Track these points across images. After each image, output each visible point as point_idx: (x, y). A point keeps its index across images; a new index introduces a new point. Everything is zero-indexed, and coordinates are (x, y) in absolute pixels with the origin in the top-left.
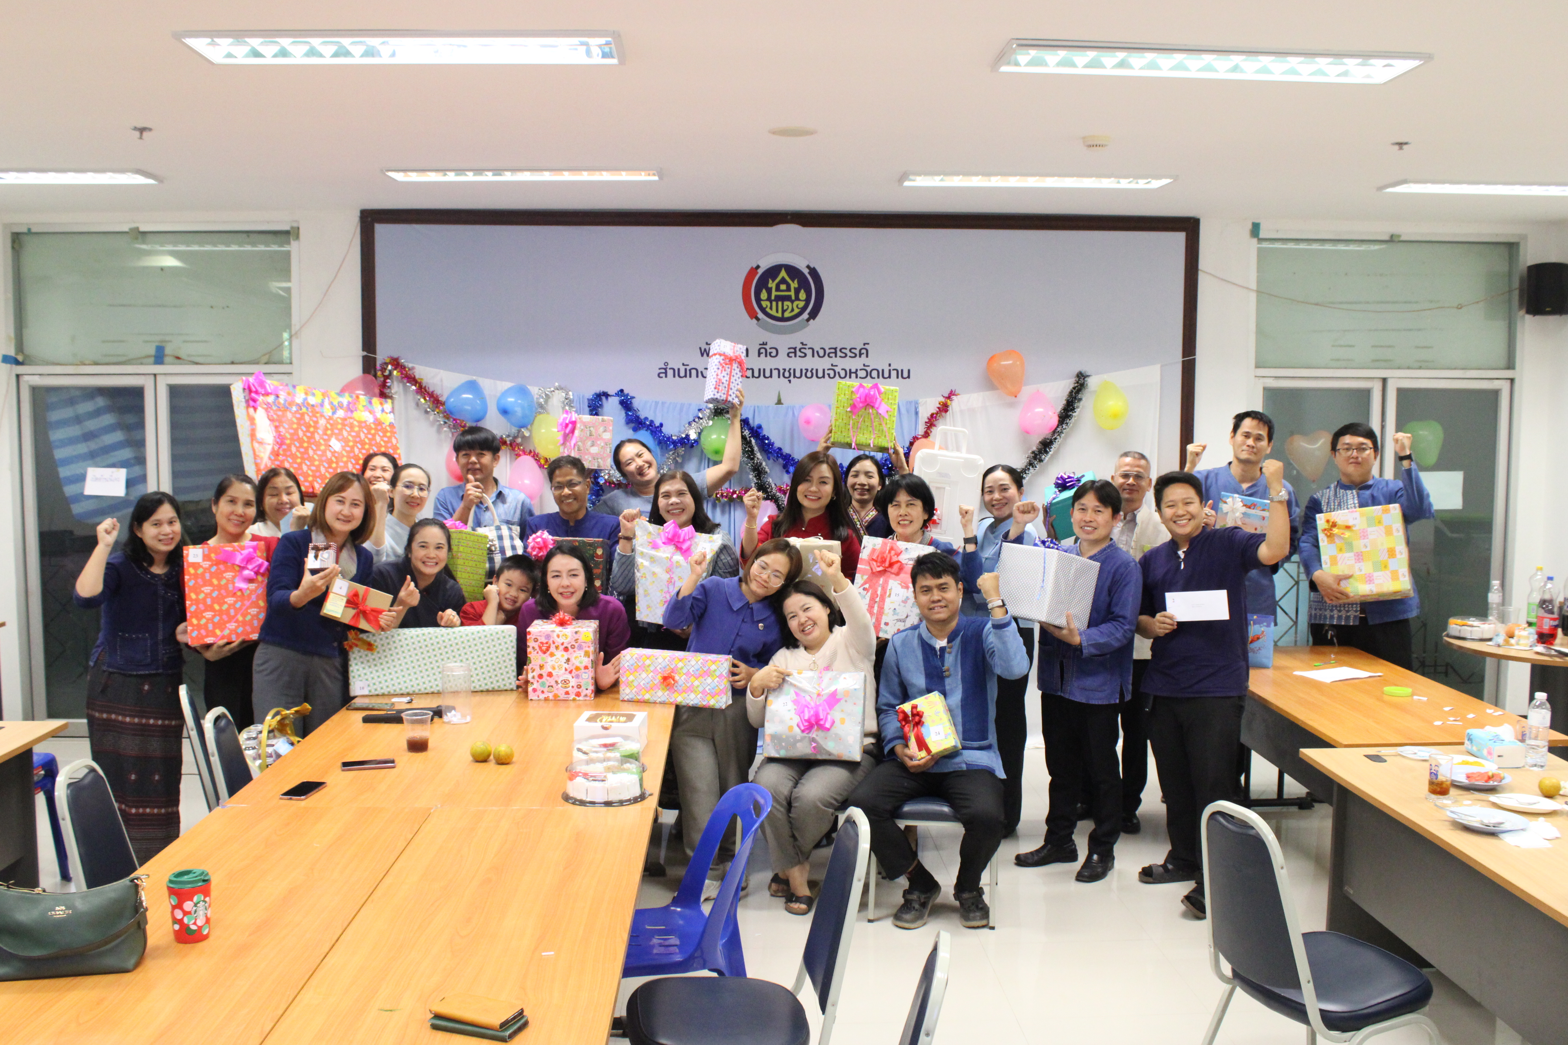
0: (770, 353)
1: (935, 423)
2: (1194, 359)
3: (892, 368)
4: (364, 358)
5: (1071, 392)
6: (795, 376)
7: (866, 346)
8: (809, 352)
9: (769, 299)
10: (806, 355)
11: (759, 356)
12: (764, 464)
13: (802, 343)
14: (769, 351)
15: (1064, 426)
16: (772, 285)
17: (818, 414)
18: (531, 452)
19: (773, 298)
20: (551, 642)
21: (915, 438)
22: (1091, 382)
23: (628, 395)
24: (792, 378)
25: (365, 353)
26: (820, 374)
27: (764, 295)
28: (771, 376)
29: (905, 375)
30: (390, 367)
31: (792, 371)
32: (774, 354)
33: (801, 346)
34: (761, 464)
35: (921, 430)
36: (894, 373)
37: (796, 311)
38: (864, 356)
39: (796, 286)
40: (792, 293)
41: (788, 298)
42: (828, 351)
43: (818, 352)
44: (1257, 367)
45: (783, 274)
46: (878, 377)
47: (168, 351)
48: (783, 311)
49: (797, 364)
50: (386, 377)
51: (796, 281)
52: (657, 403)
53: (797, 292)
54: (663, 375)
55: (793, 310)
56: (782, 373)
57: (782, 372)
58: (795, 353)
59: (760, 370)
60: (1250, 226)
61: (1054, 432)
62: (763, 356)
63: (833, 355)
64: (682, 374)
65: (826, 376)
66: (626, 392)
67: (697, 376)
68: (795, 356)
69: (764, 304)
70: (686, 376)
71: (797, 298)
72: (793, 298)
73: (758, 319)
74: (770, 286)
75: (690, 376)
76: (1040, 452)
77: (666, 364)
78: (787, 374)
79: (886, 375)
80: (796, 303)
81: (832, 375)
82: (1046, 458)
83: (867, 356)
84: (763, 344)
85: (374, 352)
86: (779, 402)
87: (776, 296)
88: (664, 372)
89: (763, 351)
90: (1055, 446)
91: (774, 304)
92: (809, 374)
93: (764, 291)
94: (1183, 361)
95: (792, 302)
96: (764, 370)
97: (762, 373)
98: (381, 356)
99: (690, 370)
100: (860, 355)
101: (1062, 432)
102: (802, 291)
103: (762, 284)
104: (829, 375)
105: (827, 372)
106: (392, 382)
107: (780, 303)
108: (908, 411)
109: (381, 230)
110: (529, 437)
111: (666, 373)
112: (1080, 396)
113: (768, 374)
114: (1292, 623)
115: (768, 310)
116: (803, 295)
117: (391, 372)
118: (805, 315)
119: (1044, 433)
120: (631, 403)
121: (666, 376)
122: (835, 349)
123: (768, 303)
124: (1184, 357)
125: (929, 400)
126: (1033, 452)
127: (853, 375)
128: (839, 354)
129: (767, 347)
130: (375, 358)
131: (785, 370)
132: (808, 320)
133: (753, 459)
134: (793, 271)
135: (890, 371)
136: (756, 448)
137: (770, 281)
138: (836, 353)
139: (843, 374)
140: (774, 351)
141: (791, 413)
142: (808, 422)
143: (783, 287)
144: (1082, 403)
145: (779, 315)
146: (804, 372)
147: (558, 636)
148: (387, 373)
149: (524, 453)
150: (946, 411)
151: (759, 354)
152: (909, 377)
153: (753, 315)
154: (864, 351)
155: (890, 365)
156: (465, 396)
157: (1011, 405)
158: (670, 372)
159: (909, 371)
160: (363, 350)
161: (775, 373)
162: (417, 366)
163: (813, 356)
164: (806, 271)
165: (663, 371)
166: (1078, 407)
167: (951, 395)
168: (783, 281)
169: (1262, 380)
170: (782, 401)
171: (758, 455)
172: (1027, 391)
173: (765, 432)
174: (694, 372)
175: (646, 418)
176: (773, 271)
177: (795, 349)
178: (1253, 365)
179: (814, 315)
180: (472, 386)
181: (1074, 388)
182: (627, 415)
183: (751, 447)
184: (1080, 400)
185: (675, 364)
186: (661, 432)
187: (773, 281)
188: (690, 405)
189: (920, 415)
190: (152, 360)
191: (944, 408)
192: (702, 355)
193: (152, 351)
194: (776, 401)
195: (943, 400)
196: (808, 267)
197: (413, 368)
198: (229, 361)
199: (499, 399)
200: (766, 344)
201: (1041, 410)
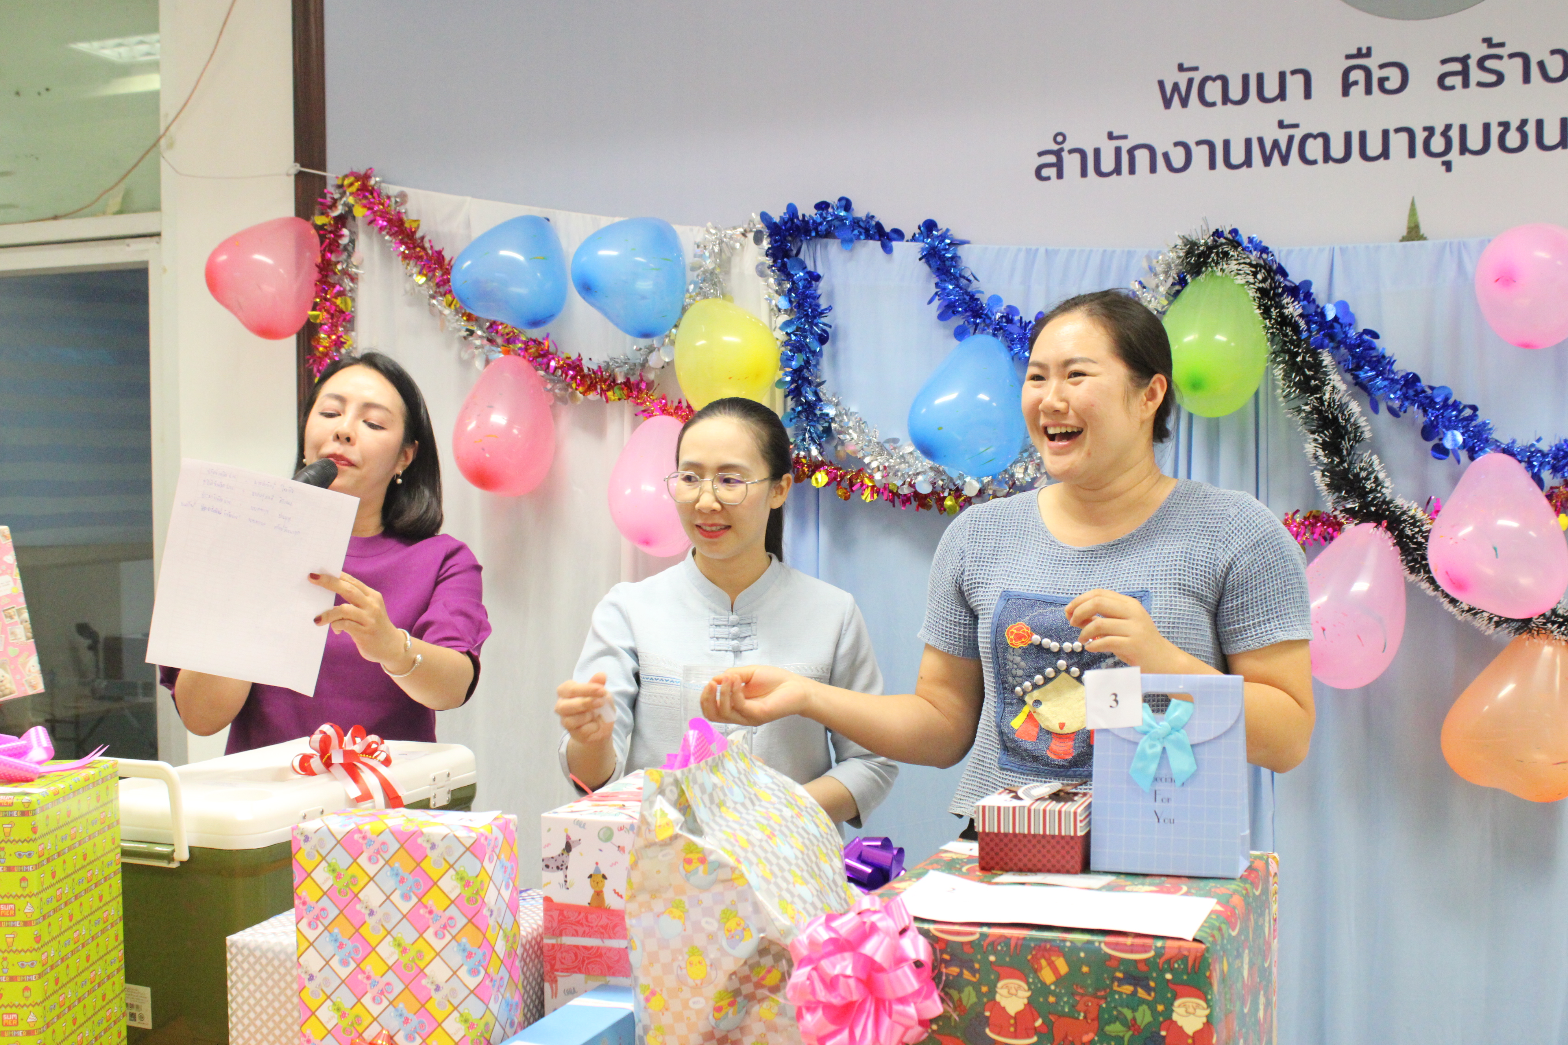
0: (1382, 81)
4: (299, 176)
6: (1464, 150)
8: (1512, 69)
10: (1500, 78)
11: (1346, 93)
12: (1357, 413)
13: (1488, 41)
14: (1377, 74)
18: (679, 408)
23: (948, 234)
24: (1454, 155)
25: (298, 167)
26: (1551, 137)
28: (1385, 154)
30: (350, 197)
31: (1454, 134)
32: (1394, 82)
33: (1485, 50)
43: (1541, 65)
49: (1472, 107)
50: (342, 221)
52: (1032, 254)
54: (1052, 172)
56: (1422, 142)
57: (1420, 136)
58: (1465, 73)
59: (1348, 136)
62: (1357, 91)
64: (1107, 164)
66: (942, 225)
67: (1153, 169)
68: (1466, 84)
70: (1117, 170)
75: (1132, 171)
77: (1060, 137)
78: (1438, 144)
84: (1359, 54)
85: (323, 167)
86: (1414, 233)
88: (1052, 162)
89: (1357, 75)
92: (1513, 139)
96: (1363, 135)
97: (1356, 146)
98: (337, 173)
99: (1131, 152)
106: (353, 233)
110: (670, 364)
111: (1059, 166)
113: (1374, 147)
117: (350, 208)
120: (954, 258)
121: (1060, 175)
129: (1372, 63)
130: (324, 178)
131: (1430, 130)
140: (1394, 78)
141: (1451, 264)
142: (1509, 281)
146: (1495, 132)
148: (339, 210)
149: (664, 411)
151: (1347, 87)
156: (504, 253)
158: (1072, 163)
160: (296, 160)
161: (1399, 142)
162: (408, 192)
163: (1527, 79)
165: (1052, 159)
170: (1423, 230)
173: (1367, 326)
174: (1142, 156)
175: (997, 300)
177: (1464, 60)
180: (535, 229)
182: (941, 292)
183: (1318, 370)
185: (1087, 135)
188: (1130, 254)
192: (1167, 104)
194: (1404, 232)
197: (403, 196)
198: (51, 214)
199: (578, 254)
200: (1368, 54)
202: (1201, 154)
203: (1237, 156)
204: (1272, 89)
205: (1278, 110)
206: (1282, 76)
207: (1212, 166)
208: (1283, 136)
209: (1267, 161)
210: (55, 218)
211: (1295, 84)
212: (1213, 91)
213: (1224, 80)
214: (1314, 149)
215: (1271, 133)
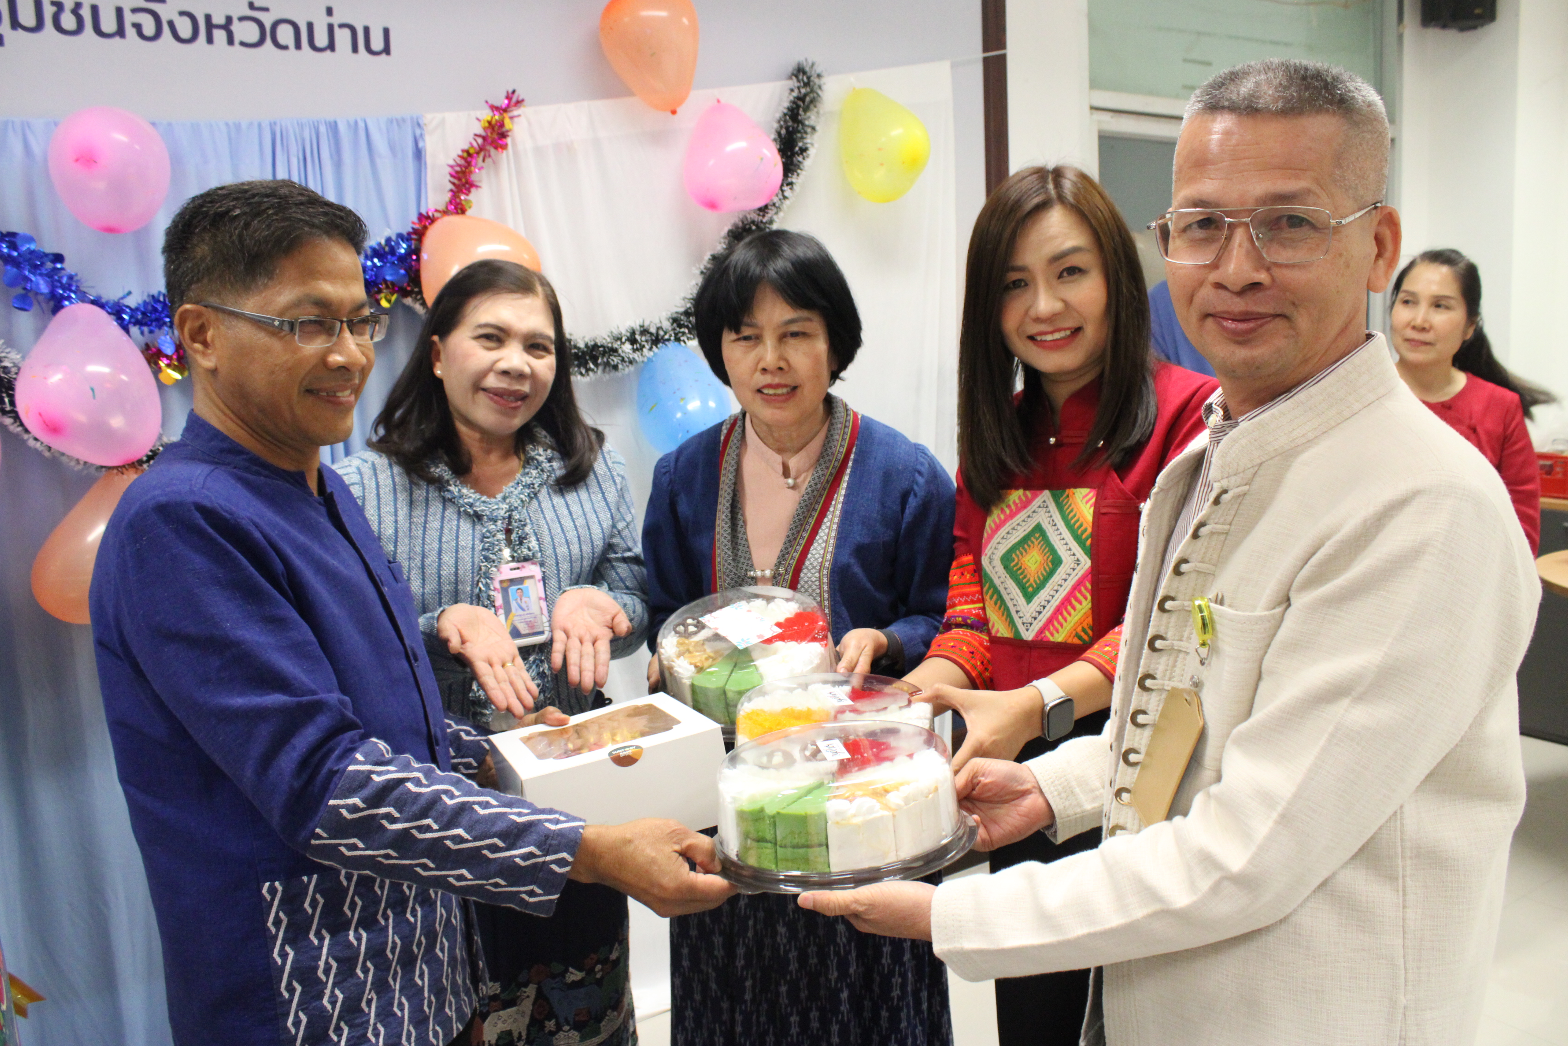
2: (1004, 57)
3: (336, 20)
5: (784, 112)
6: (15, 24)
21: (426, 219)
26: (110, 26)
29: (377, 43)
35: (439, 201)
36: (343, 38)
46: (298, 46)
65: (130, 31)
79: (321, 39)
81: (149, 31)
92: (68, 21)
94: (985, 59)
104: (138, 27)
105: (129, 18)
108: (392, 148)
112: (808, 121)
124: (986, 49)
125: (451, 117)
127: (220, 35)
135: (331, 28)
139: (184, 28)
141: (17, 143)
146: (48, 11)
150: (502, 146)
152: (387, 50)
155: (329, 11)
157: (657, 137)
159: (386, 32)
166: (810, 146)
167: (513, 101)
172: (697, 101)
178: (1087, 80)
181: (794, 101)
184: (810, 129)
189: (429, 158)
191: (494, 138)
195: (487, 115)
201: (740, 144)
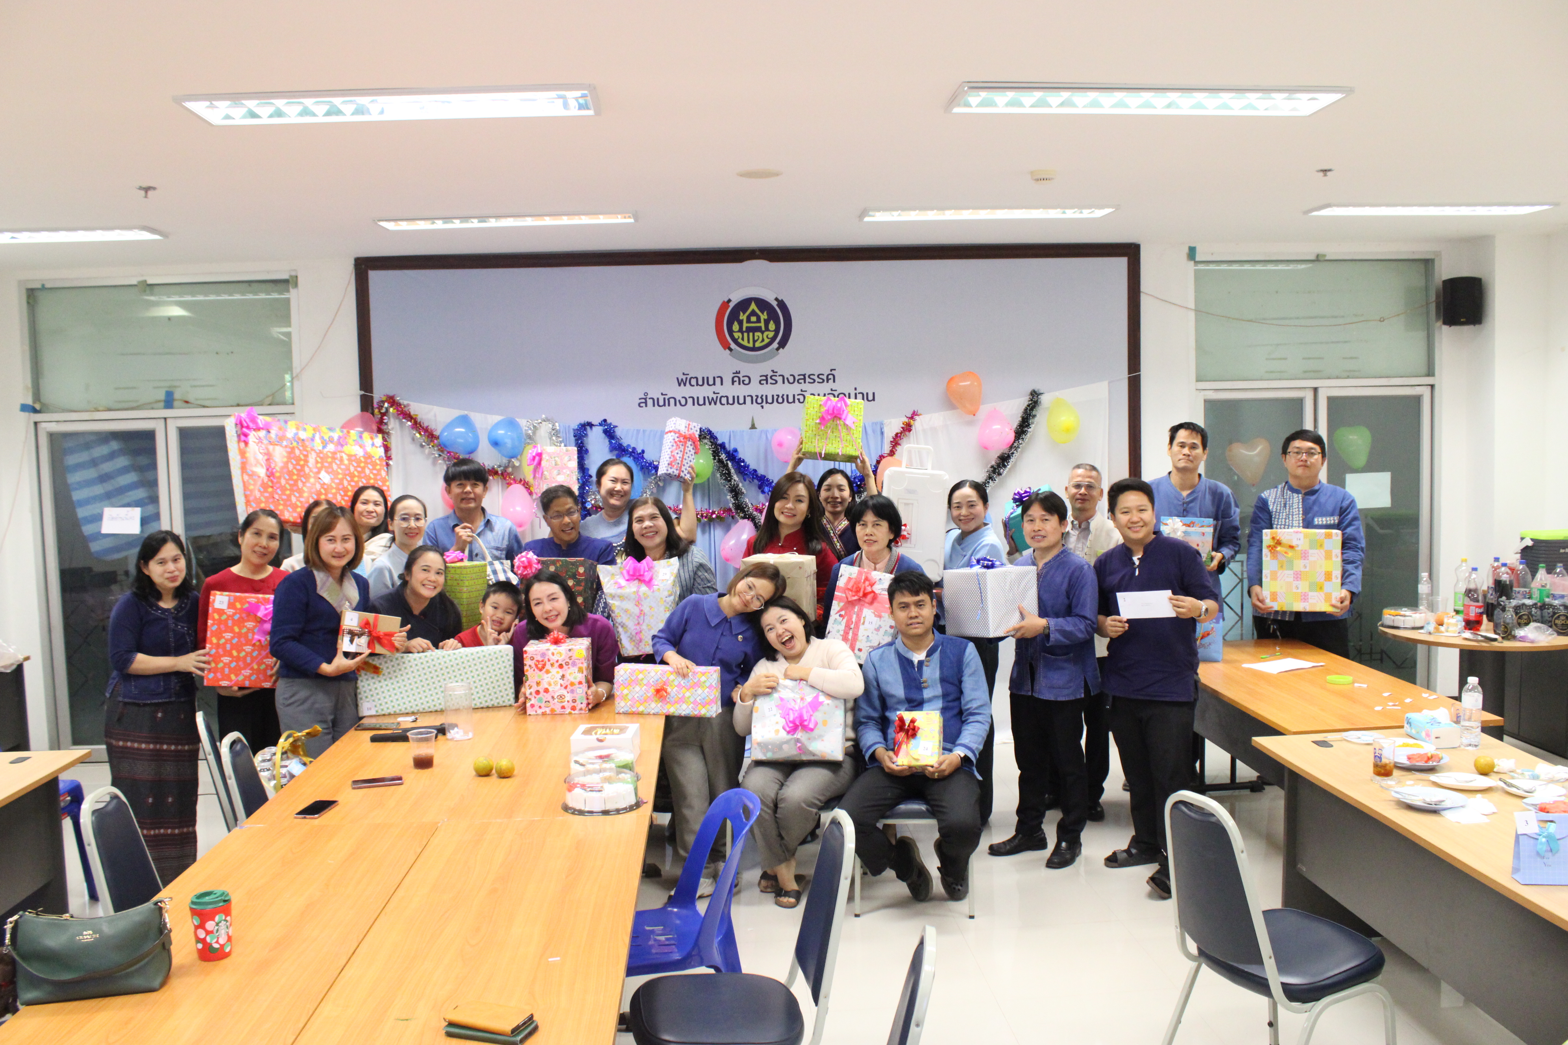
0: (743, 381)
1: (900, 442)
2: (1139, 375)
3: (857, 392)
4: (362, 397)
5: (1026, 409)
6: (767, 402)
7: (833, 372)
8: (780, 379)
9: (741, 330)
10: (776, 382)
11: (733, 384)
12: (740, 485)
13: (773, 371)
14: (742, 379)
15: (1020, 441)
16: (743, 317)
17: (790, 437)
18: (521, 480)
19: (744, 329)
20: (546, 660)
21: (882, 457)
22: (1044, 399)
23: (611, 424)
24: (764, 404)
25: (363, 393)
26: (791, 400)
27: (736, 327)
28: (745, 403)
29: (870, 398)
30: (386, 405)
31: (764, 398)
32: (747, 382)
33: (772, 374)
34: (738, 485)
35: (887, 449)
36: (860, 397)
37: (767, 341)
38: (831, 381)
39: (766, 317)
40: (762, 325)
41: (758, 329)
42: (797, 378)
43: (788, 379)
44: (1199, 380)
45: (753, 306)
47: (177, 396)
48: (754, 341)
49: (769, 390)
50: (383, 414)
51: (765, 313)
52: (638, 431)
53: (767, 323)
54: (643, 405)
55: (763, 340)
56: (755, 400)
57: (754, 398)
58: (767, 380)
59: (734, 397)
60: (1186, 250)
61: (1011, 447)
62: (736, 384)
63: (802, 381)
64: (661, 403)
65: (797, 401)
66: (609, 421)
67: (675, 405)
68: (767, 383)
69: (736, 335)
70: (664, 405)
71: (767, 329)
72: (763, 329)
73: (731, 350)
74: (741, 318)
75: (669, 405)
76: (999, 466)
77: (646, 394)
78: (759, 400)
80: (766, 334)
81: (802, 400)
82: (1005, 472)
83: (834, 381)
84: (737, 373)
85: (372, 392)
86: (753, 427)
87: (747, 328)
88: (644, 402)
89: (736, 379)
90: (1012, 460)
91: (746, 335)
92: (780, 400)
93: (736, 323)
94: (1129, 378)
95: (763, 333)
96: (738, 397)
97: (736, 400)
98: (378, 394)
99: (669, 400)
100: (828, 380)
101: (1018, 447)
102: (772, 322)
103: (734, 317)
104: (799, 399)
105: (797, 397)
106: (389, 419)
107: (751, 334)
108: (874, 431)
109: (375, 277)
110: (519, 467)
111: (646, 403)
112: (1034, 413)
113: (741, 401)
114: (1238, 618)
115: (740, 341)
116: (772, 326)
117: (387, 409)
118: (775, 345)
119: (1002, 448)
120: (614, 432)
121: (646, 406)
122: (804, 375)
123: (740, 334)
124: (1129, 373)
125: (893, 421)
126: (992, 467)
128: (808, 380)
129: (740, 375)
130: (372, 397)
131: (757, 396)
132: (778, 349)
133: (730, 481)
134: (762, 304)
135: (856, 394)
136: (733, 471)
137: (741, 314)
138: (804, 379)
140: (747, 379)
141: (764, 436)
142: (780, 445)
143: (754, 319)
144: (1036, 419)
145: (751, 345)
146: (775, 397)
147: (553, 654)
148: (383, 410)
149: (515, 481)
150: (910, 430)
151: (733, 382)
152: (874, 399)
153: (726, 346)
154: (831, 377)
155: (855, 389)
156: (457, 430)
157: (970, 423)
158: (650, 402)
159: (874, 394)
160: (361, 389)
161: (748, 400)
162: (411, 403)
163: (784, 383)
164: (774, 304)
165: (644, 400)
166: (1033, 423)
167: (914, 415)
168: (753, 313)
169: (1203, 393)
170: (756, 426)
171: (735, 477)
172: (984, 409)
173: (741, 455)
174: (672, 401)
175: (629, 446)
176: (744, 304)
177: (766, 376)
178: (1194, 379)
179: (783, 344)
180: (464, 421)
181: (1029, 406)
182: (611, 443)
183: (728, 470)
184: (1034, 416)
185: (655, 394)
186: (643, 458)
187: (744, 313)
189: (885, 435)
190: (162, 404)
191: (907, 428)
192: (680, 385)
193: (162, 396)
194: (750, 426)
195: (906, 420)
196: (776, 299)
197: (408, 405)
198: (235, 404)
199: (490, 432)
200: (739, 373)
201: (998, 427)
202: (690, 401)
203: (701, 402)
204: (711, 382)
205: (713, 388)
206: (714, 378)
207: (694, 404)
208: (715, 396)
209: (710, 404)
210: (238, 405)
211: (718, 381)
212: (694, 382)
213: (697, 379)
214: (724, 400)
215: (711, 395)
